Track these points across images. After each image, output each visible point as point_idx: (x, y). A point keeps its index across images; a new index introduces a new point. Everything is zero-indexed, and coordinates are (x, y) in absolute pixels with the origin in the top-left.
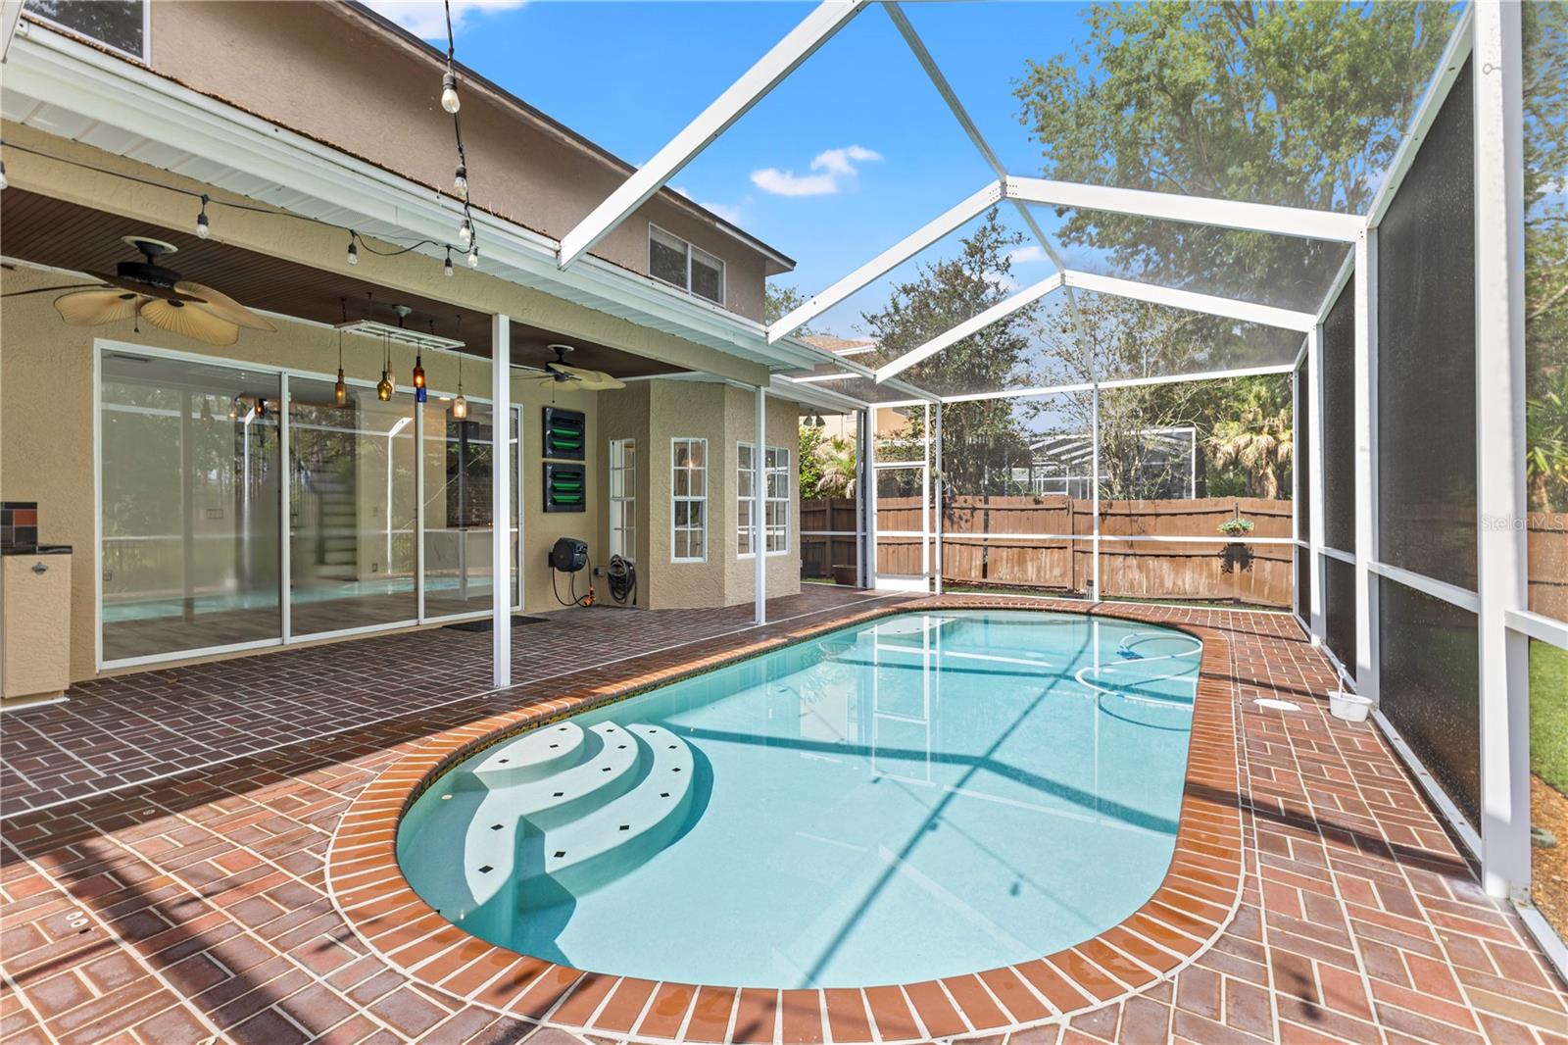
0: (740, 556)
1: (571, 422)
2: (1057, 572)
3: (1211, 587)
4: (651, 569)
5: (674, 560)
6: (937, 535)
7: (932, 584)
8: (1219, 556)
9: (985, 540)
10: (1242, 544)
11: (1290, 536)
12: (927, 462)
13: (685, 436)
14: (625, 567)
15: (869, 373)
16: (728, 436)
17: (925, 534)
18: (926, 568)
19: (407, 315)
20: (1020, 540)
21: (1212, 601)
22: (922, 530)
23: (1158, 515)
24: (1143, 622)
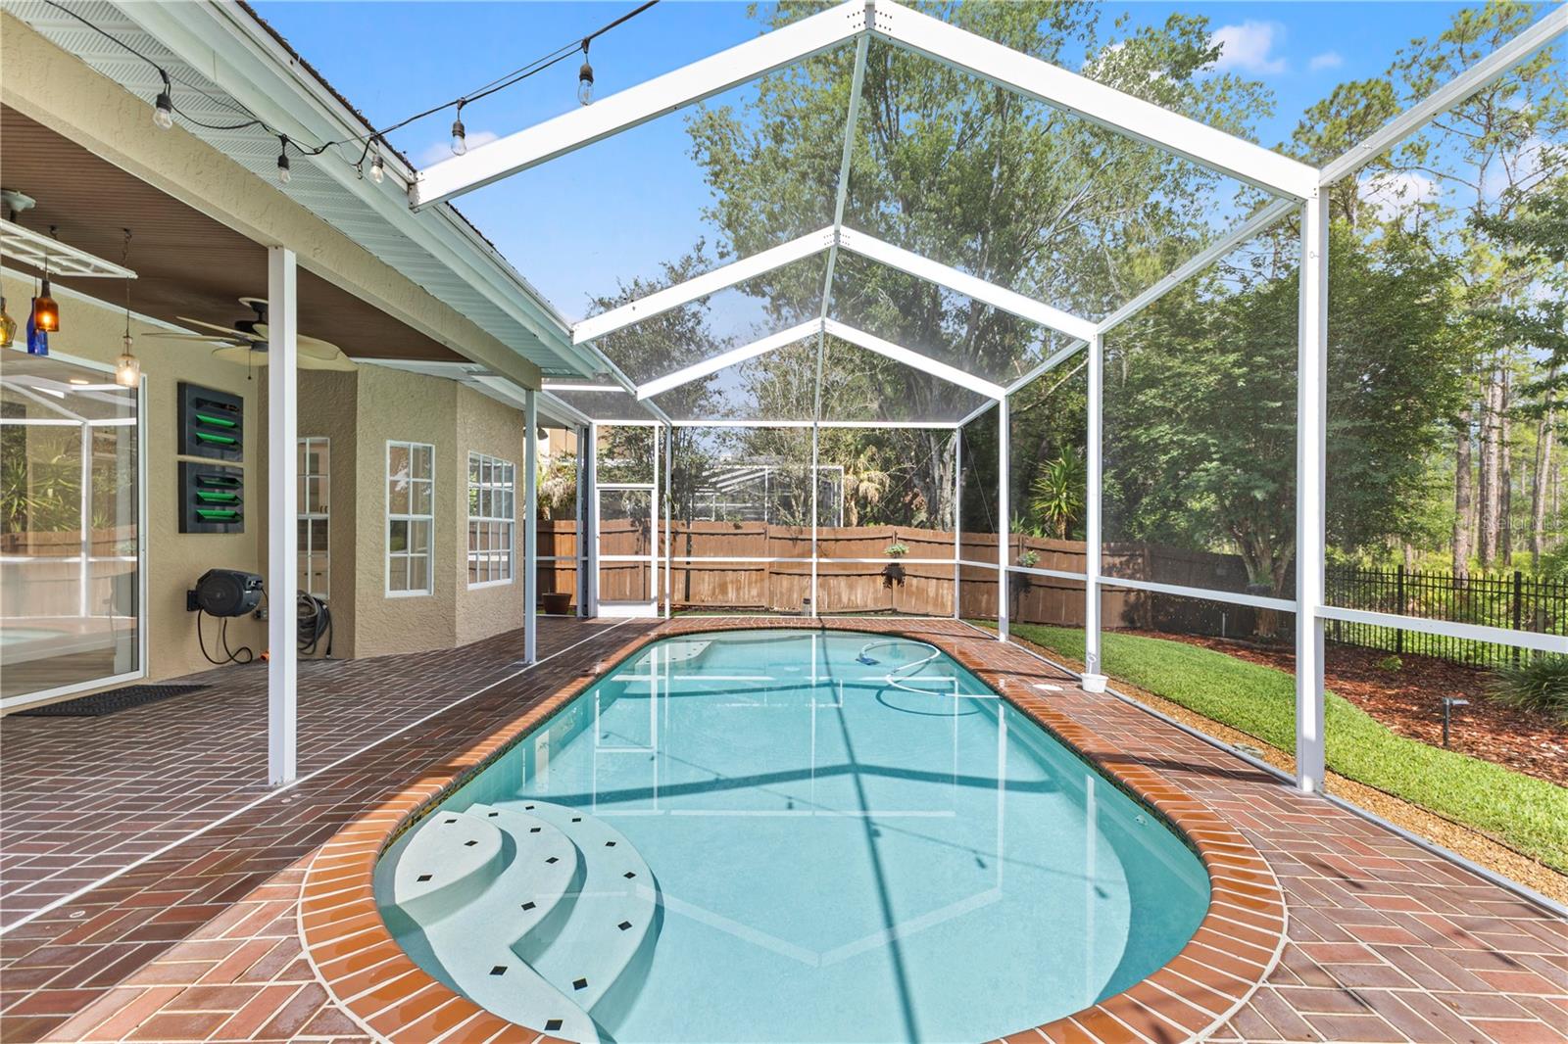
0: (471, 587)
1: (223, 406)
2: (754, 592)
3: (876, 600)
4: (358, 606)
5: (389, 594)
6: (666, 559)
7: (661, 609)
8: (882, 575)
9: (688, 563)
10: (898, 564)
11: (954, 558)
12: (656, 485)
13: (405, 440)
14: (316, 606)
15: (631, 387)
16: (460, 444)
17: (654, 559)
18: (654, 593)
19: (26, 210)
20: (720, 563)
21: (876, 612)
22: (650, 554)
23: (837, 540)
24: (871, 632)
